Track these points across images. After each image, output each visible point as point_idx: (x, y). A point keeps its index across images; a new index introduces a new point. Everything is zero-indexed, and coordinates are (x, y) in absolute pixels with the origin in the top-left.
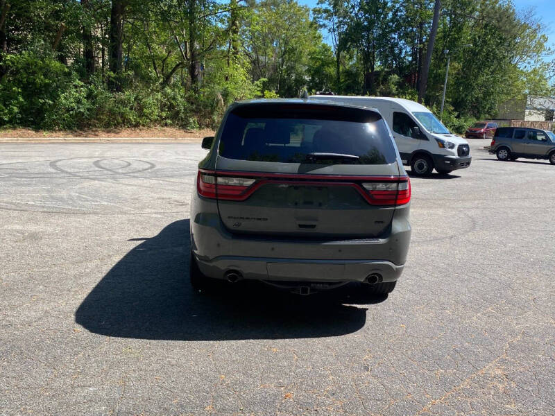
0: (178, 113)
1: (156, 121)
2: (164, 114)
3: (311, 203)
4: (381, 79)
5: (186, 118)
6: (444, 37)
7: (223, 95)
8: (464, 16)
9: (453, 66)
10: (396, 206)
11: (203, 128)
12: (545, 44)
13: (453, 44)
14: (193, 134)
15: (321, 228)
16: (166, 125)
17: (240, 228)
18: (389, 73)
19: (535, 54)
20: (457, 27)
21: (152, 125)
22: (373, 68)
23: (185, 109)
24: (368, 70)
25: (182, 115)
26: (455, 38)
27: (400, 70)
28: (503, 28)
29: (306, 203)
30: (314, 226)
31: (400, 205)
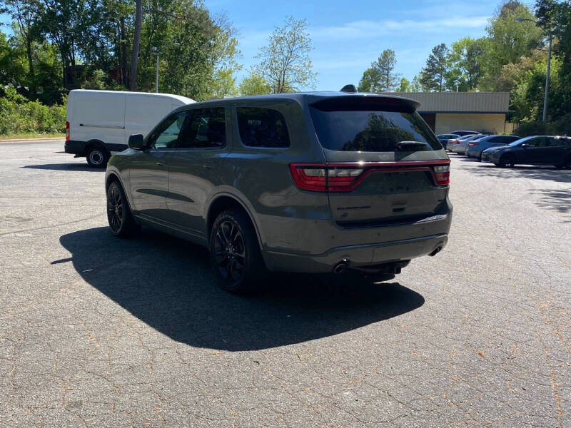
3: (401, 188)
4: (85, 73)
6: (149, 34)
8: (165, 15)
9: (162, 63)
12: (236, 47)
13: (158, 41)
15: (409, 211)
17: (347, 219)
18: (93, 68)
19: (229, 55)
20: (159, 25)
22: (73, 61)
24: (68, 64)
26: (160, 36)
27: (104, 65)
28: (205, 30)
29: (398, 188)
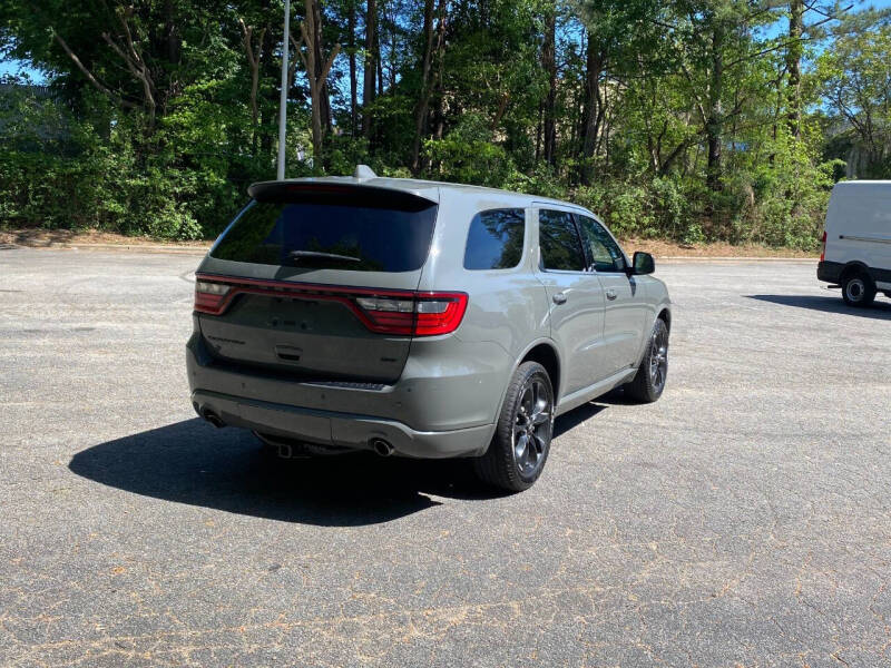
0: (672, 217)
1: (633, 230)
2: (646, 220)
3: (293, 323)
5: (685, 224)
7: (755, 187)
10: (412, 337)
11: (714, 241)
14: (694, 251)
15: (307, 362)
16: (649, 236)
21: (626, 237)
23: (684, 211)
25: (677, 220)
29: (286, 323)
30: (297, 358)
31: (420, 336)
